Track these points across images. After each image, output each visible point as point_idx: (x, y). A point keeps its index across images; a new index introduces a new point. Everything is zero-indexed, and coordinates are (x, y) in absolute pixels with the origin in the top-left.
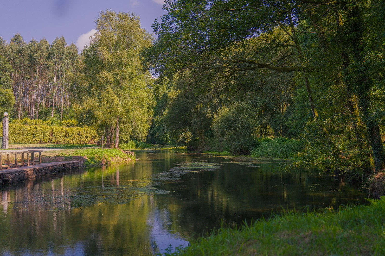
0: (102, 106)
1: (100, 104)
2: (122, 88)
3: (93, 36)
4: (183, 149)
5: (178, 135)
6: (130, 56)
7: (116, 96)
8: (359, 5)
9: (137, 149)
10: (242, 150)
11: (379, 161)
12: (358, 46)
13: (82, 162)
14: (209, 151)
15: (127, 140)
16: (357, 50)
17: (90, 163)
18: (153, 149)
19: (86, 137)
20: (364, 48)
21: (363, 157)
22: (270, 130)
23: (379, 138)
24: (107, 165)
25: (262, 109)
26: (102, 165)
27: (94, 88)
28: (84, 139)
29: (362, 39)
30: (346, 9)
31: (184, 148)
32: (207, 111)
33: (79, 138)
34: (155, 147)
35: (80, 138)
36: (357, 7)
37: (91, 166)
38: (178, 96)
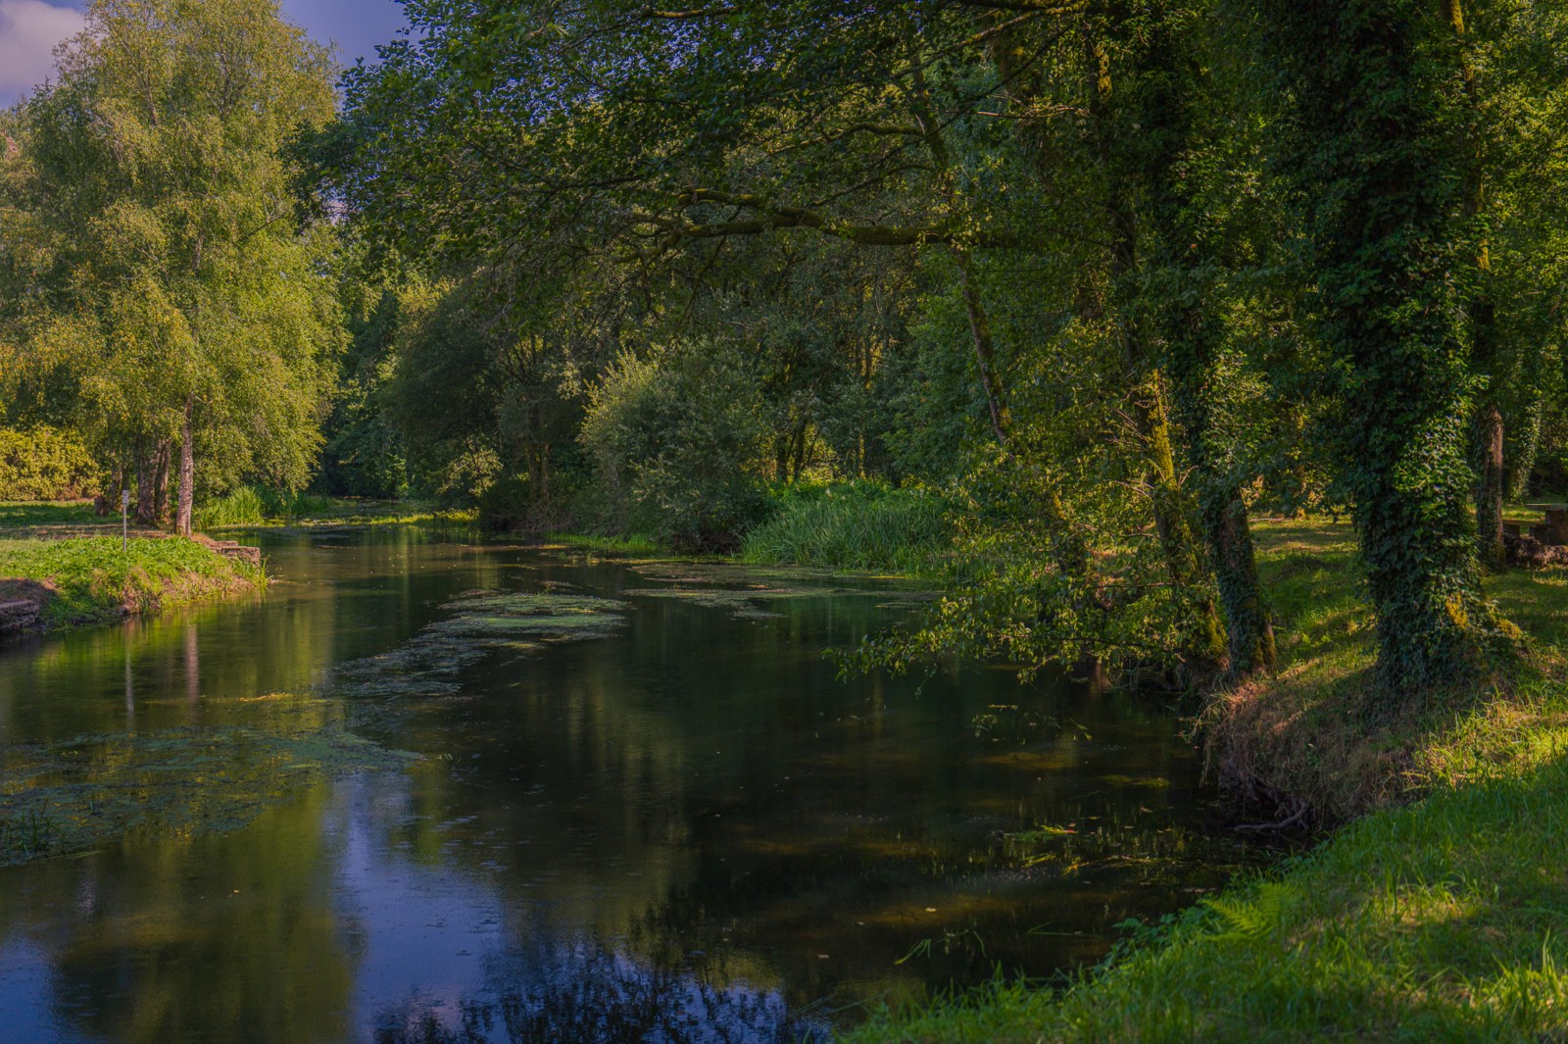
0: (119, 356)
1: (110, 342)
2: (205, 275)
3: (70, 45)
4: (464, 523)
5: (445, 463)
6: (237, 141)
7: (177, 312)
8: (1175, 20)
9: (270, 525)
10: (704, 532)
11: (1243, 639)
12: (1172, 184)
13: (37, 607)
14: (570, 531)
15: (226, 485)
16: (1169, 200)
17: (73, 609)
18: (339, 522)
19: (46, 471)
20: (1191, 194)
21: (1183, 614)
22: (817, 445)
23: (1244, 547)
24: (146, 616)
25: (785, 362)
26: (126, 613)
27: (80, 274)
28: (36, 481)
29: (1186, 159)
30: (1124, 35)
31: (467, 517)
32: (560, 370)
33: (14, 477)
34: (345, 514)
35: (20, 474)
36: (1166, 28)
37: (77, 623)
38: (442, 303)
